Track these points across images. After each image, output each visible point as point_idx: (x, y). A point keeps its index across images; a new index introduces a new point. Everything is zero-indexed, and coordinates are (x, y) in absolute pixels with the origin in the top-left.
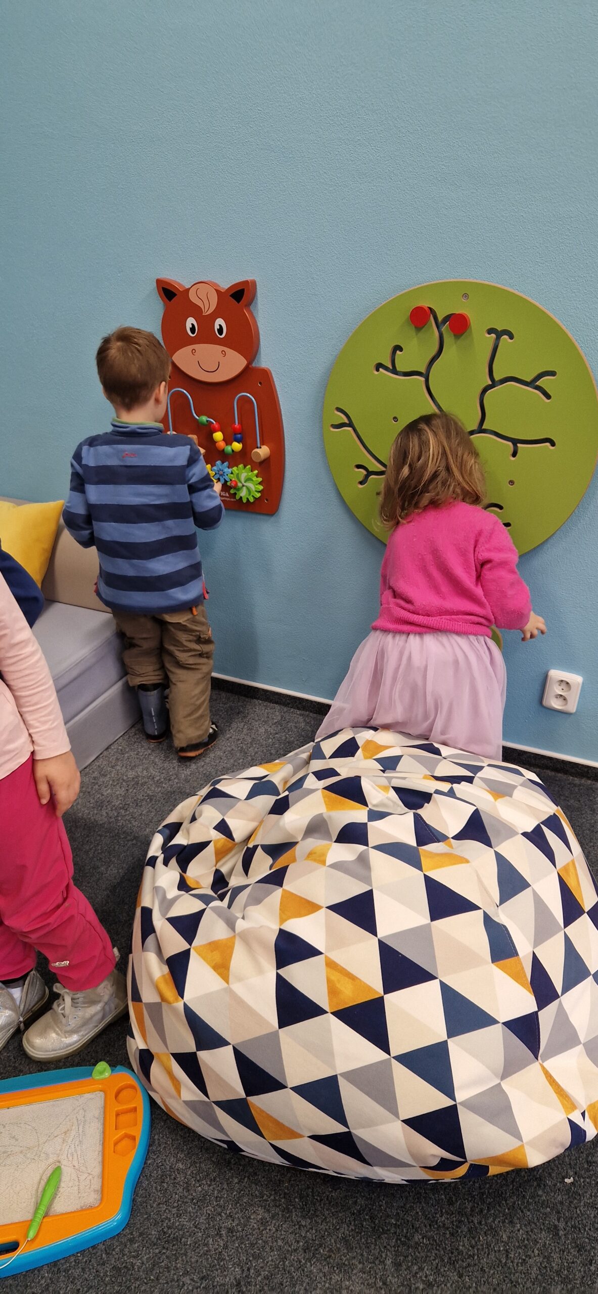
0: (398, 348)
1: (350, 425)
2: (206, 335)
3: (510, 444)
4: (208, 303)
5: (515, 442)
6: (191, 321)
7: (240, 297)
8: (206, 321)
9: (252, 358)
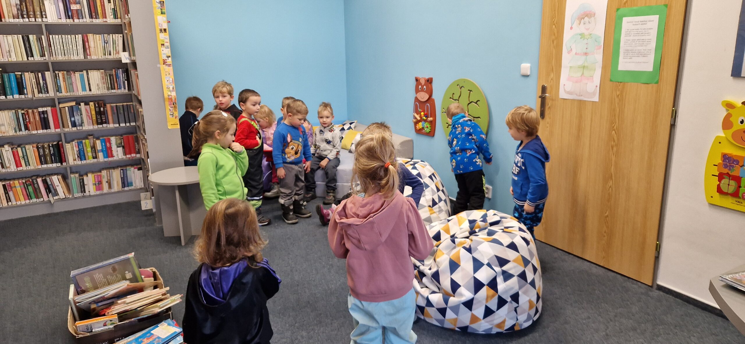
0: (454, 93)
2: (422, 90)
4: (423, 82)
6: (420, 87)
7: (429, 81)
8: (422, 87)
9: (430, 96)
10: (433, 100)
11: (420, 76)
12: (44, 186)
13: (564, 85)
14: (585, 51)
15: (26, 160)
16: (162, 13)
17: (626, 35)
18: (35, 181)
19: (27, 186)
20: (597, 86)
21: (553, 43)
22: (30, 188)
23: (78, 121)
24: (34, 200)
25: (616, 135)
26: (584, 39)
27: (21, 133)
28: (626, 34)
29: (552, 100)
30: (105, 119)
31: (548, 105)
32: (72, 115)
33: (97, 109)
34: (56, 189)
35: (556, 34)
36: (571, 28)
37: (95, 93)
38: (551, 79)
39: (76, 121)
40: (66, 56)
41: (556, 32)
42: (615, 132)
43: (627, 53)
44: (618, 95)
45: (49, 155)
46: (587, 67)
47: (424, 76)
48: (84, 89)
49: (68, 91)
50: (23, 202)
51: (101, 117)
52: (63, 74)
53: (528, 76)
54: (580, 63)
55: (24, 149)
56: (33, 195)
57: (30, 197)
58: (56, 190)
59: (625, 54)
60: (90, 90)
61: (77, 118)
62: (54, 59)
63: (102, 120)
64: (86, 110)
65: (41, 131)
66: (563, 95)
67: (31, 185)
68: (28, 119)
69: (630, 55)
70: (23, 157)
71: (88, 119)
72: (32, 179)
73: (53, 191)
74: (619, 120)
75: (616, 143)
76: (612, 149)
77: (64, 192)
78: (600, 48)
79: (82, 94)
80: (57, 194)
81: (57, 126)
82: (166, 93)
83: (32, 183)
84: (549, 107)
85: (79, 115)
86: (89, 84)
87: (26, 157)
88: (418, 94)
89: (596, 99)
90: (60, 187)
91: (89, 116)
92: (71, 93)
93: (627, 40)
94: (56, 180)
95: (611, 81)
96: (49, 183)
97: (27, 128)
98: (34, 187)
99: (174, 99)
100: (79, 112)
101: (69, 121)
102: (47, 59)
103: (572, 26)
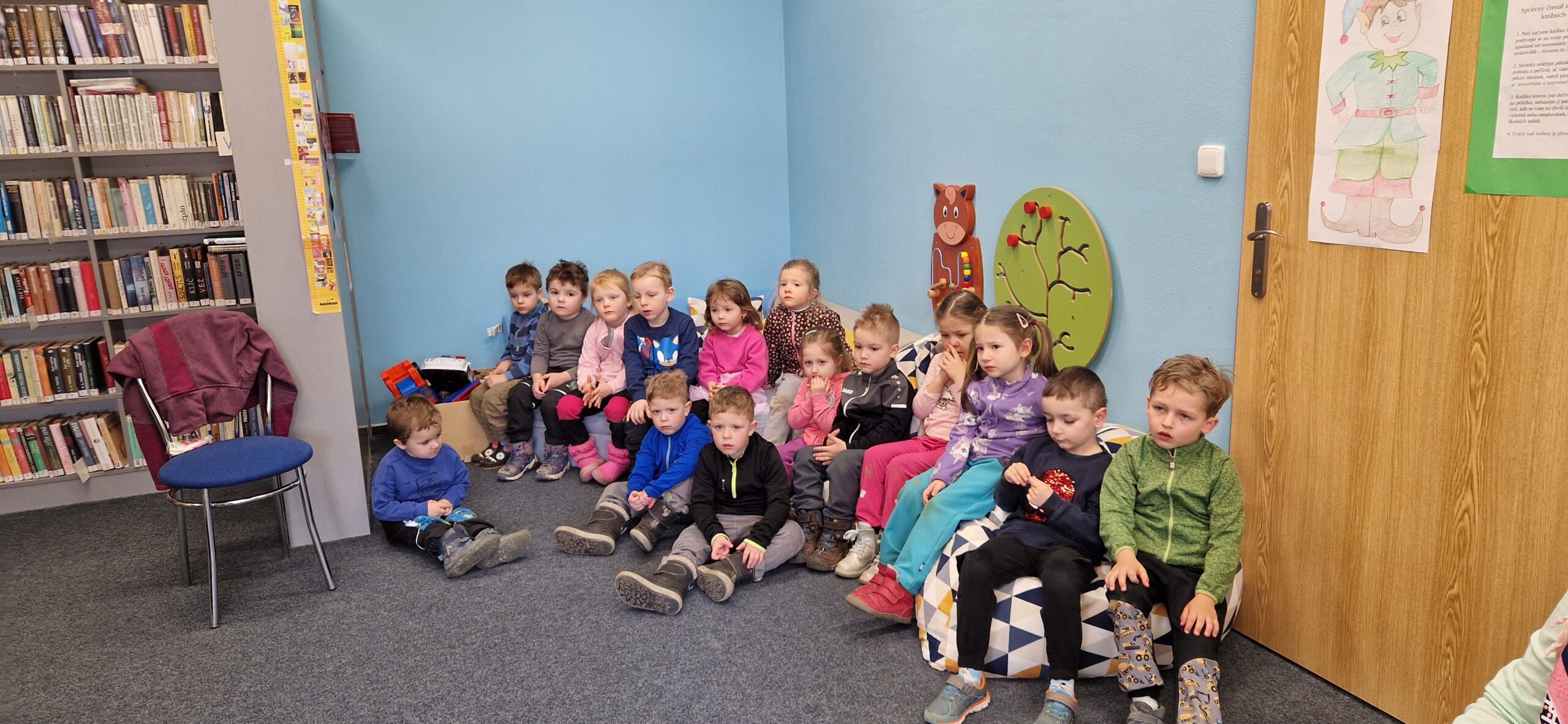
0: (1024, 227)
1: (1005, 275)
2: (950, 217)
3: (1072, 291)
4: (951, 196)
5: (1075, 290)
6: (945, 208)
7: (967, 194)
8: (951, 208)
9: (970, 232)
10: (977, 243)
11: (944, 181)
12: (66, 441)
13: (1323, 204)
14: (1385, 102)
15: (22, 383)
16: (294, 35)
17: (1521, 50)
18: (44, 429)
19: (27, 441)
20: (1422, 208)
21: (1289, 85)
22: (35, 446)
23: (143, 291)
24: (44, 473)
25: (1484, 356)
26: (1381, 71)
27: (11, 320)
28: (1518, 48)
29: (1288, 247)
30: (205, 288)
31: (1276, 260)
32: (128, 279)
33: (187, 265)
34: (93, 449)
35: (1298, 59)
36: (1344, 39)
37: (177, 228)
38: (1283, 187)
39: (138, 292)
40: (113, 144)
41: (1296, 53)
42: (1482, 347)
43: (1523, 106)
44: (1490, 234)
45: (72, 371)
46: (1391, 152)
47: (954, 180)
48: (150, 218)
49: (115, 224)
50: (19, 477)
51: (196, 284)
52: (103, 186)
53: (1218, 178)
54: (1371, 140)
55: (16, 357)
56: (40, 462)
57: (33, 467)
58: (92, 452)
59: (1515, 109)
60: (166, 222)
61: (139, 286)
62: (85, 149)
63: (197, 289)
64: (162, 265)
65: (56, 316)
66: (1317, 232)
67: (35, 439)
68: (26, 288)
69: (1530, 112)
70: (16, 376)
71: (167, 288)
72: (38, 427)
73: (87, 454)
74: (1493, 311)
75: (1484, 383)
76: (1473, 398)
77: (110, 455)
78: (1432, 94)
79: (146, 231)
80: (94, 460)
81: (93, 305)
82: (308, 228)
83: (38, 436)
84: (1279, 267)
85: (146, 278)
86: (163, 208)
87: (20, 377)
88: (941, 226)
89: (1421, 244)
90: (102, 444)
91: (169, 282)
92: (121, 228)
93: (1521, 66)
94: (92, 428)
95: (1468, 190)
96: (78, 435)
97: (23, 309)
98: (44, 444)
99: (324, 243)
100: (144, 271)
101: (122, 291)
102: (71, 151)
103: (1345, 32)
